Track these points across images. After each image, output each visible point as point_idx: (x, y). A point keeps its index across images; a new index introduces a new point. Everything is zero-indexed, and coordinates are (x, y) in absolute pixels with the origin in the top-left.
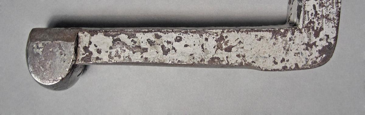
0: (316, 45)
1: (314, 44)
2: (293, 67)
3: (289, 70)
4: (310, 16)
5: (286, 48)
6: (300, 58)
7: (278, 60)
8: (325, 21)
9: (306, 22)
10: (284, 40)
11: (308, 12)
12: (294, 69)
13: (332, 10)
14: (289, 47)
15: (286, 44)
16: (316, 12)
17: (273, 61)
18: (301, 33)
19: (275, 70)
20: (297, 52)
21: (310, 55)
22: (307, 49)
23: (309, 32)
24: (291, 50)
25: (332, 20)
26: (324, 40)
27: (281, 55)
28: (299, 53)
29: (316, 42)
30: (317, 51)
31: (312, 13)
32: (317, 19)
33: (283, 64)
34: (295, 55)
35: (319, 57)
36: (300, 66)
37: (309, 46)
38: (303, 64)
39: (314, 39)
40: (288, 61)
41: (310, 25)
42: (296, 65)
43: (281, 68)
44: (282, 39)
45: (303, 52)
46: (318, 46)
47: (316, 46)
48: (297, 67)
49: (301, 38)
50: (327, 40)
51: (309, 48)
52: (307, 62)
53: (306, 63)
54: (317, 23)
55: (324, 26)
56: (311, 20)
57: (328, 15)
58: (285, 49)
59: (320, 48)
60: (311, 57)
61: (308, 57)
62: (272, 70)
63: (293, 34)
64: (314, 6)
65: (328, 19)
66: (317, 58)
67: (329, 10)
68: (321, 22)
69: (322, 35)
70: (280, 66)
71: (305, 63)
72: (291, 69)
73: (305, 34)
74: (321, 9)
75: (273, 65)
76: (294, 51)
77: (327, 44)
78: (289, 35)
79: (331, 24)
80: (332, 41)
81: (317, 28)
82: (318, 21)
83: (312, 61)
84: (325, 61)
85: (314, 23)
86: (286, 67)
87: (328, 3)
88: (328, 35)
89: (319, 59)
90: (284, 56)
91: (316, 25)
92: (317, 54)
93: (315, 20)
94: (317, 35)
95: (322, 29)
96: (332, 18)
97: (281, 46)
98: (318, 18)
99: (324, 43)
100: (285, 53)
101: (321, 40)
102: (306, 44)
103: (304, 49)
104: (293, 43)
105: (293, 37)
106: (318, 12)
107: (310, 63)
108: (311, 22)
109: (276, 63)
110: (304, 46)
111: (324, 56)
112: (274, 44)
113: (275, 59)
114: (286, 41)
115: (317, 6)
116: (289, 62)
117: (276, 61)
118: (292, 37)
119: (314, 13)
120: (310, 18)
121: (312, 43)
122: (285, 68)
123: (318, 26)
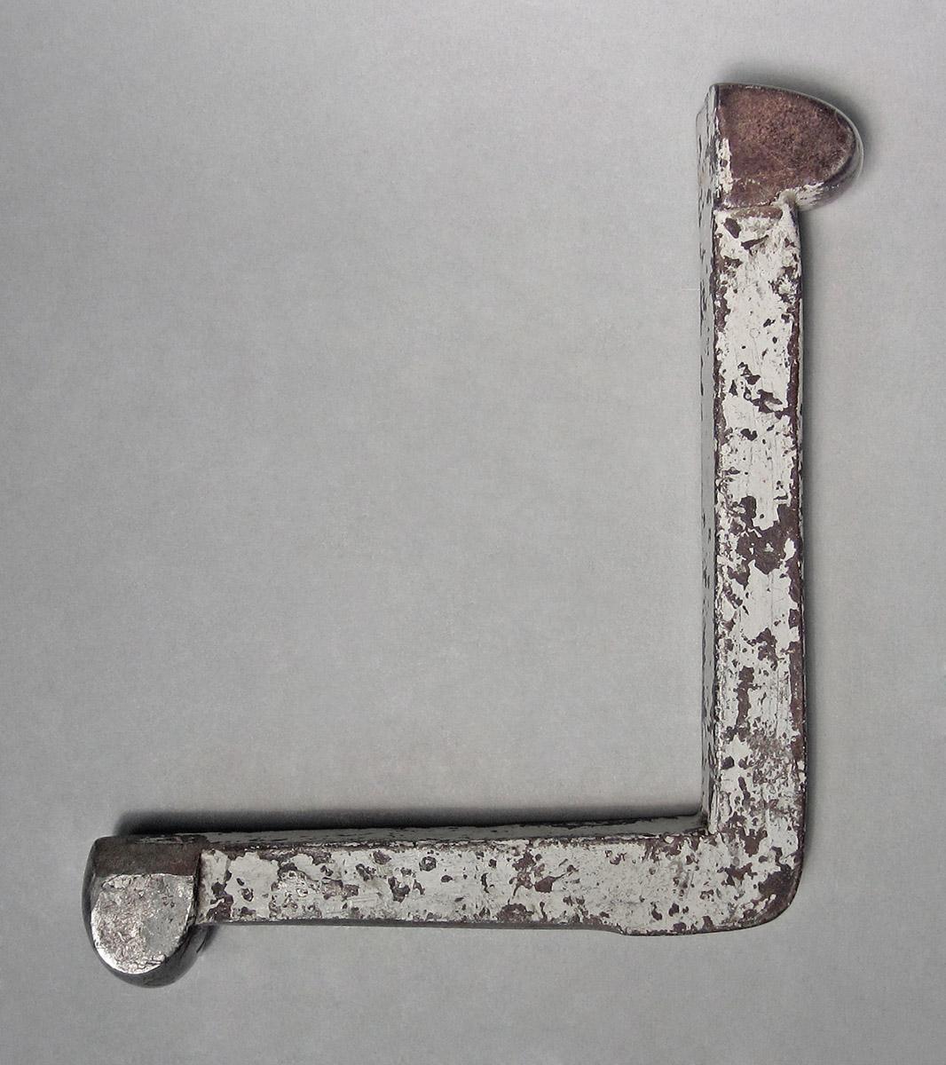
0: (753, 871)
1: (748, 868)
2: (700, 926)
3: (689, 933)
4: (733, 804)
5: (681, 881)
6: (715, 904)
7: (664, 910)
8: (770, 815)
9: (725, 819)
10: (674, 862)
11: (729, 795)
12: (703, 931)
13: (784, 789)
14: (687, 878)
15: (680, 870)
16: (747, 795)
17: (650, 911)
18: (714, 843)
19: (656, 934)
20: (707, 889)
21: (738, 896)
22: (731, 882)
23: (733, 843)
24: (693, 886)
25: (786, 813)
26: (770, 860)
27: (670, 897)
28: (712, 892)
29: (750, 864)
30: (755, 886)
31: (738, 798)
32: (750, 810)
33: (676, 919)
34: (703, 898)
35: (762, 900)
36: (717, 922)
37: (734, 874)
38: (722, 918)
39: (745, 859)
40: (686, 911)
41: (734, 826)
42: (707, 919)
43: (670, 928)
44: (670, 859)
45: (722, 888)
46: (756, 874)
47: (753, 875)
48: (709, 927)
49: (715, 855)
50: (777, 860)
51: (735, 879)
52: (732, 913)
53: (731, 916)
54: (749, 820)
55: (769, 828)
56: (736, 813)
57: (777, 801)
58: (677, 883)
59: (763, 879)
60: (741, 901)
61: (733, 902)
62: (649, 934)
63: (695, 846)
64: (742, 781)
65: (776, 810)
66: (756, 903)
67: (777, 789)
68: (759, 817)
69: (764, 848)
70: (668, 923)
71: (727, 914)
72: (694, 931)
73: (723, 847)
74: (758, 789)
75: (651, 922)
76: (700, 887)
77: (779, 869)
78: (686, 849)
79: (785, 823)
80: (792, 865)
81: (752, 831)
82: (752, 816)
83: (744, 910)
84: (776, 910)
85: (743, 819)
86: (683, 925)
87: (774, 774)
88: (780, 849)
89: (762, 905)
90: (675, 899)
91: (749, 826)
92: (756, 894)
93: (745, 814)
94: (752, 848)
95: (763, 834)
96: (785, 807)
97: (668, 876)
98: (753, 808)
99: (772, 868)
100: (678, 891)
101: (762, 859)
102: (726, 870)
103: (723, 883)
104: (697, 868)
105: (695, 854)
106: (752, 795)
107: (740, 914)
108: (735, 818)
109: (658, 916)
110: (724, 877)
111: (773, 897)
112: (652, 872)
113: (656, 907)
114: (680, 864)
115: (749, 781)
116: (690, 913)
117: (659, 912)
118: (692, 855)
119: (742, 797)
120: (734, 810)
121: (741, 866)
122: (680, 929)
123: (754, 828)
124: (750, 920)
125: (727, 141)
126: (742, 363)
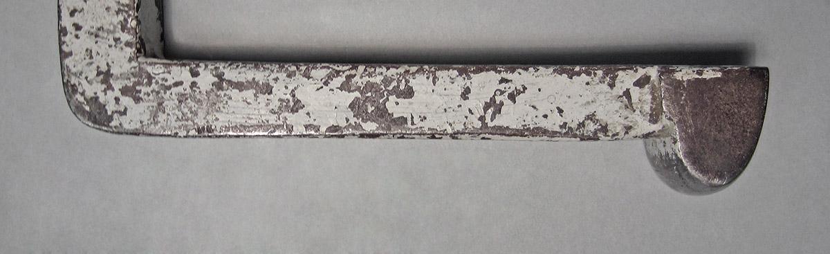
124: (70, 89)
125: (720, 76)
126: (526, 89)
